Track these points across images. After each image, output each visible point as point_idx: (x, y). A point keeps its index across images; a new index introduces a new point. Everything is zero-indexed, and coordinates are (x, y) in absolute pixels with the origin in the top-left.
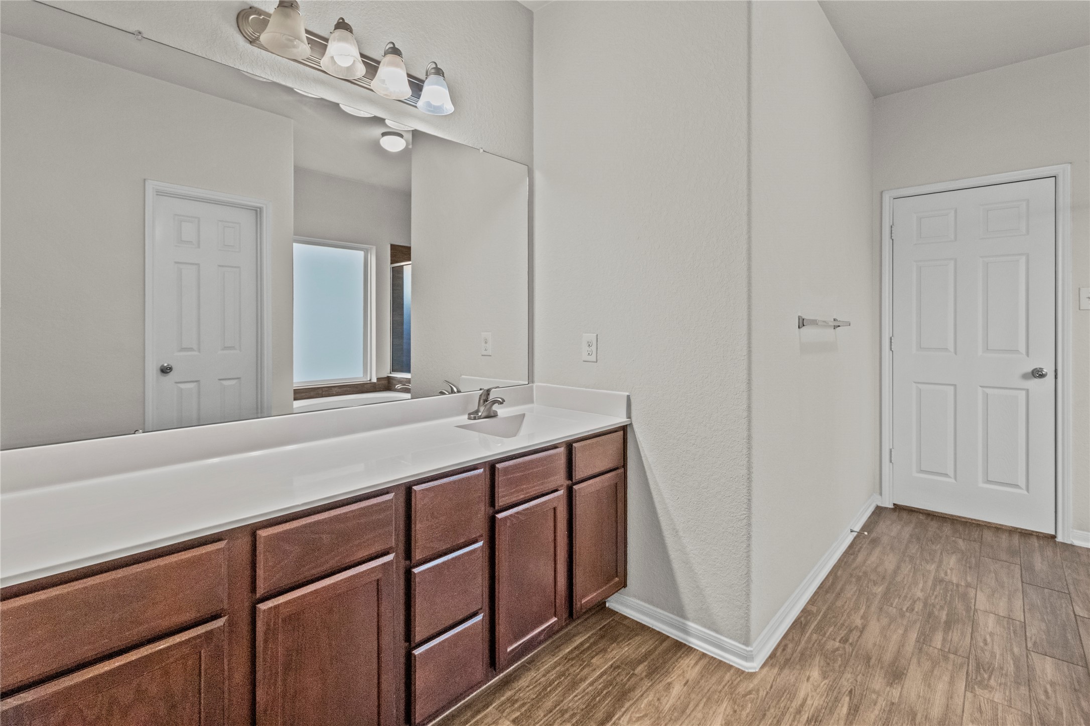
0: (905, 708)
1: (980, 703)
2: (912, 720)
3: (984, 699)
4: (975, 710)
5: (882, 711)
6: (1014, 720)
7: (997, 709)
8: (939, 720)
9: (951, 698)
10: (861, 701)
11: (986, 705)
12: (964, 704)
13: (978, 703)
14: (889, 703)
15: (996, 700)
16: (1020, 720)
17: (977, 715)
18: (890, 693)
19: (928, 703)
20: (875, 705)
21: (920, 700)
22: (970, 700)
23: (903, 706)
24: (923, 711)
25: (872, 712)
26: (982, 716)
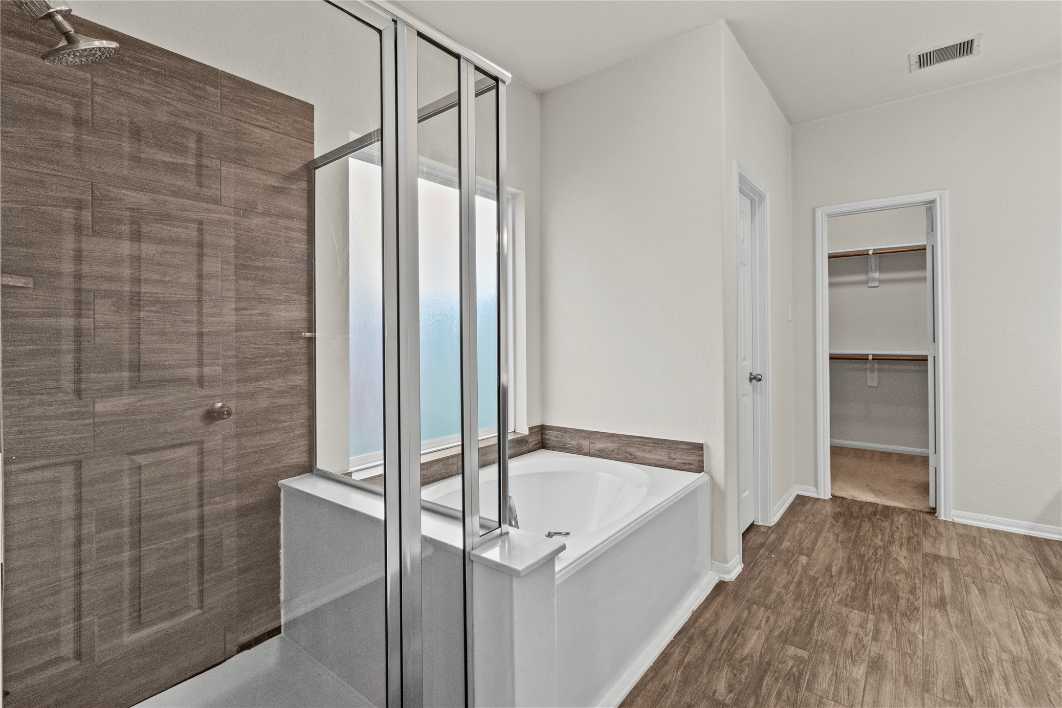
0: (916, 688)
1: (848, 698)
2: (907, 677)
3: (844, 702)
4: (853, 690)
5: (935, 683)
6: (821, 684)
7: (833, 693)
8: (885, 679)
9: (875, 702)
10: (957, 691)
11: (843, 697)
12: (863, 697)
13: (850, 698)
14: (931, 691)
15: (833, 702)
16: (816, 685)
17: (852, 686)
18: (934, 703)
19: (896, 695)
20: (943, 689)
21: (904, 698)
22: (857, 701)
23: (918, 690)
24: (899, 686)
25: (943, 682)
26: (849, 685)
